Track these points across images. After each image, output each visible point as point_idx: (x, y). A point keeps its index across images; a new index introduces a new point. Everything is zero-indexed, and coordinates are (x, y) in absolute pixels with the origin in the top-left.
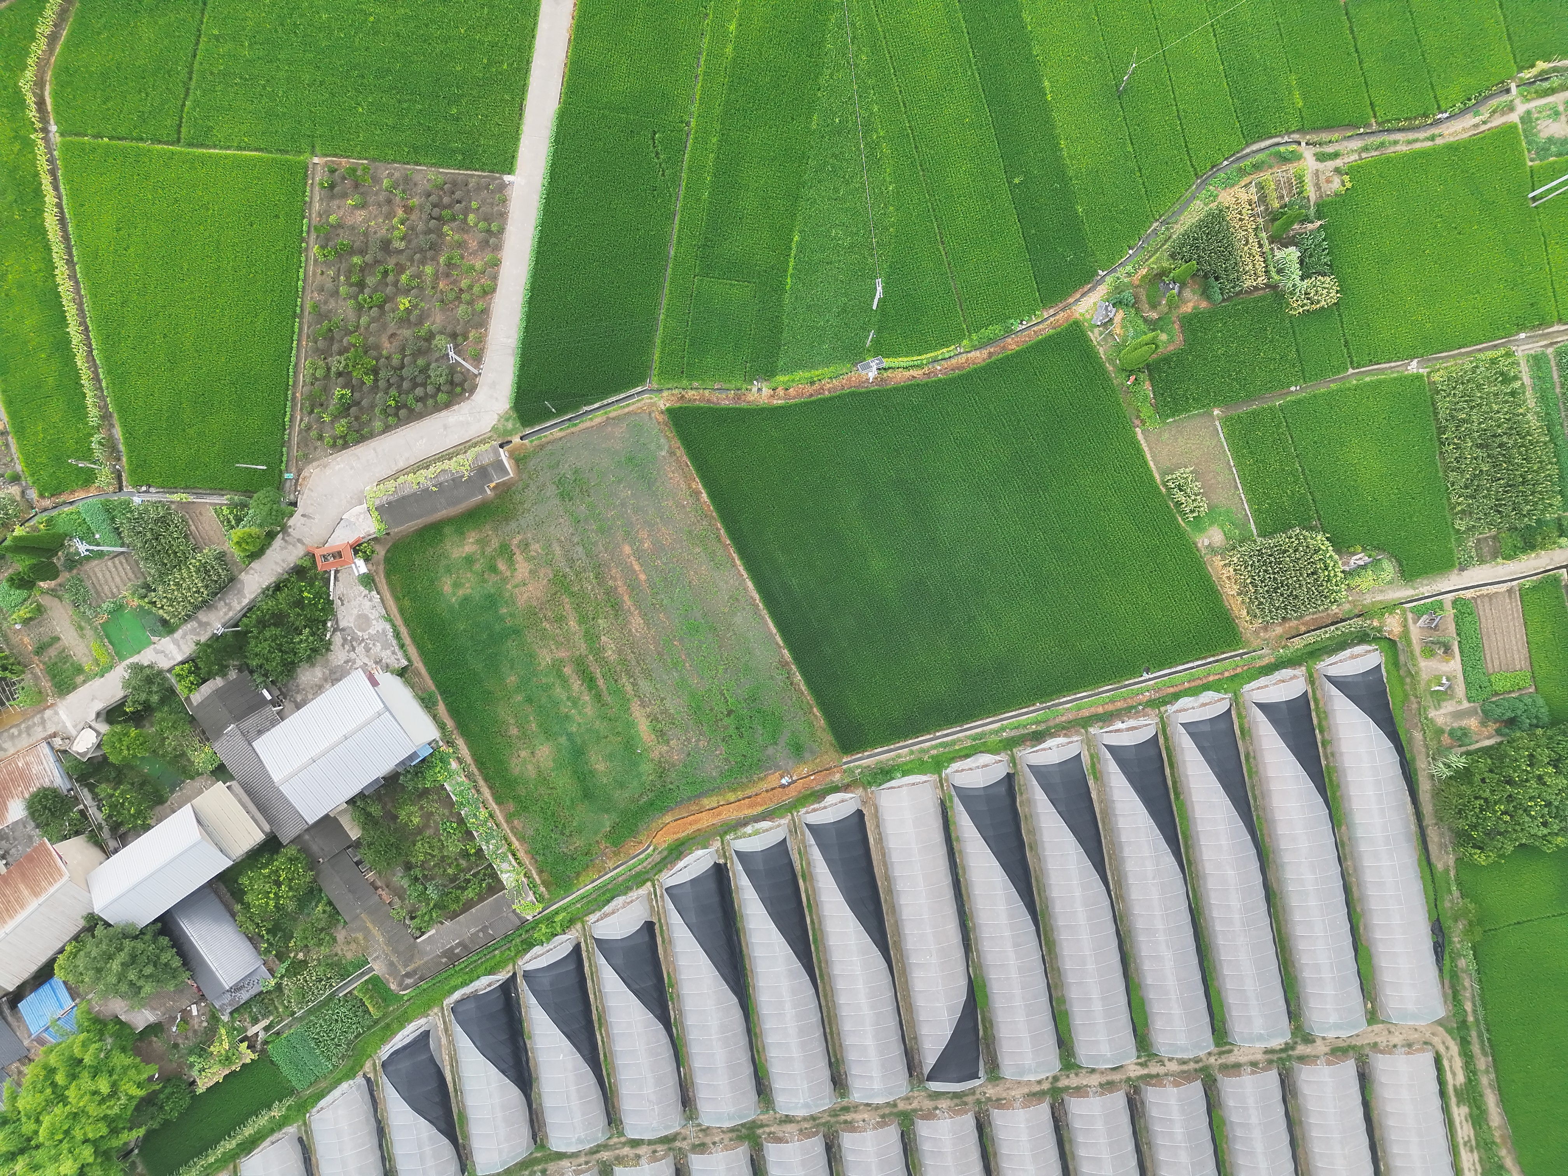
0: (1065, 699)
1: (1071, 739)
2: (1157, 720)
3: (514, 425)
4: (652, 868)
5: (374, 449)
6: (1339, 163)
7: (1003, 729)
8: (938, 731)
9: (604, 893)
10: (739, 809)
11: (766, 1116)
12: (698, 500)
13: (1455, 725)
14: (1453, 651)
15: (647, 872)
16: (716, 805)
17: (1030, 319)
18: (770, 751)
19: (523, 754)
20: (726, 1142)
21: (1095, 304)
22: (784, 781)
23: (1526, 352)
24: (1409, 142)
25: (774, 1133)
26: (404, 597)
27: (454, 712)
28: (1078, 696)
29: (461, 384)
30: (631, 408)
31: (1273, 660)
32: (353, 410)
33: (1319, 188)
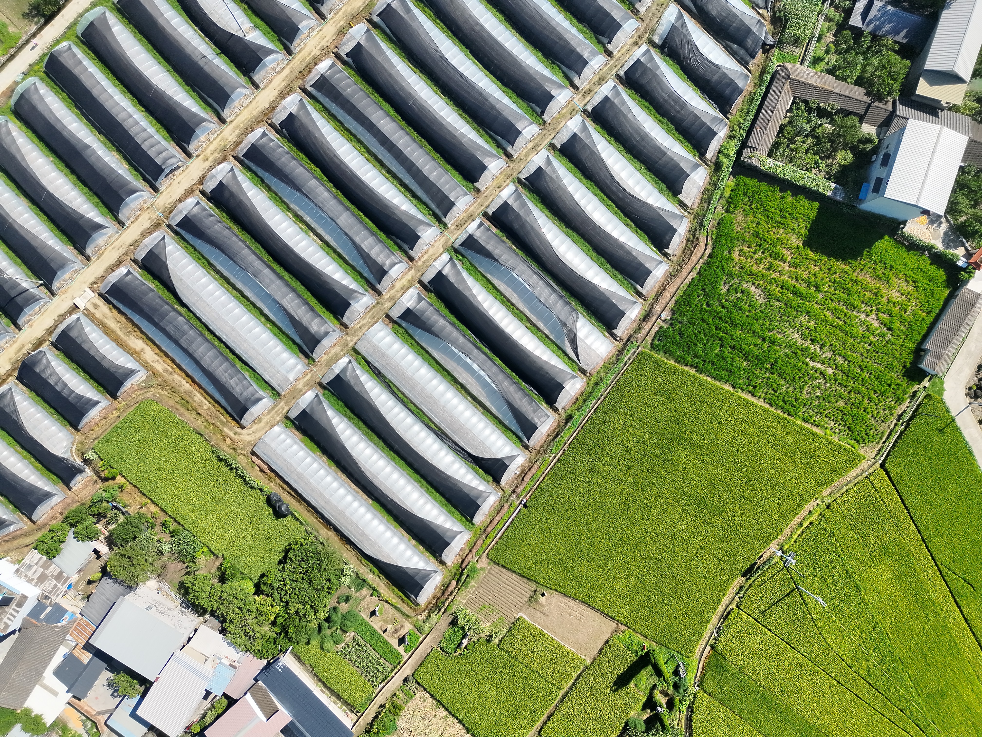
1: (538, 443)
16: (688, 278)
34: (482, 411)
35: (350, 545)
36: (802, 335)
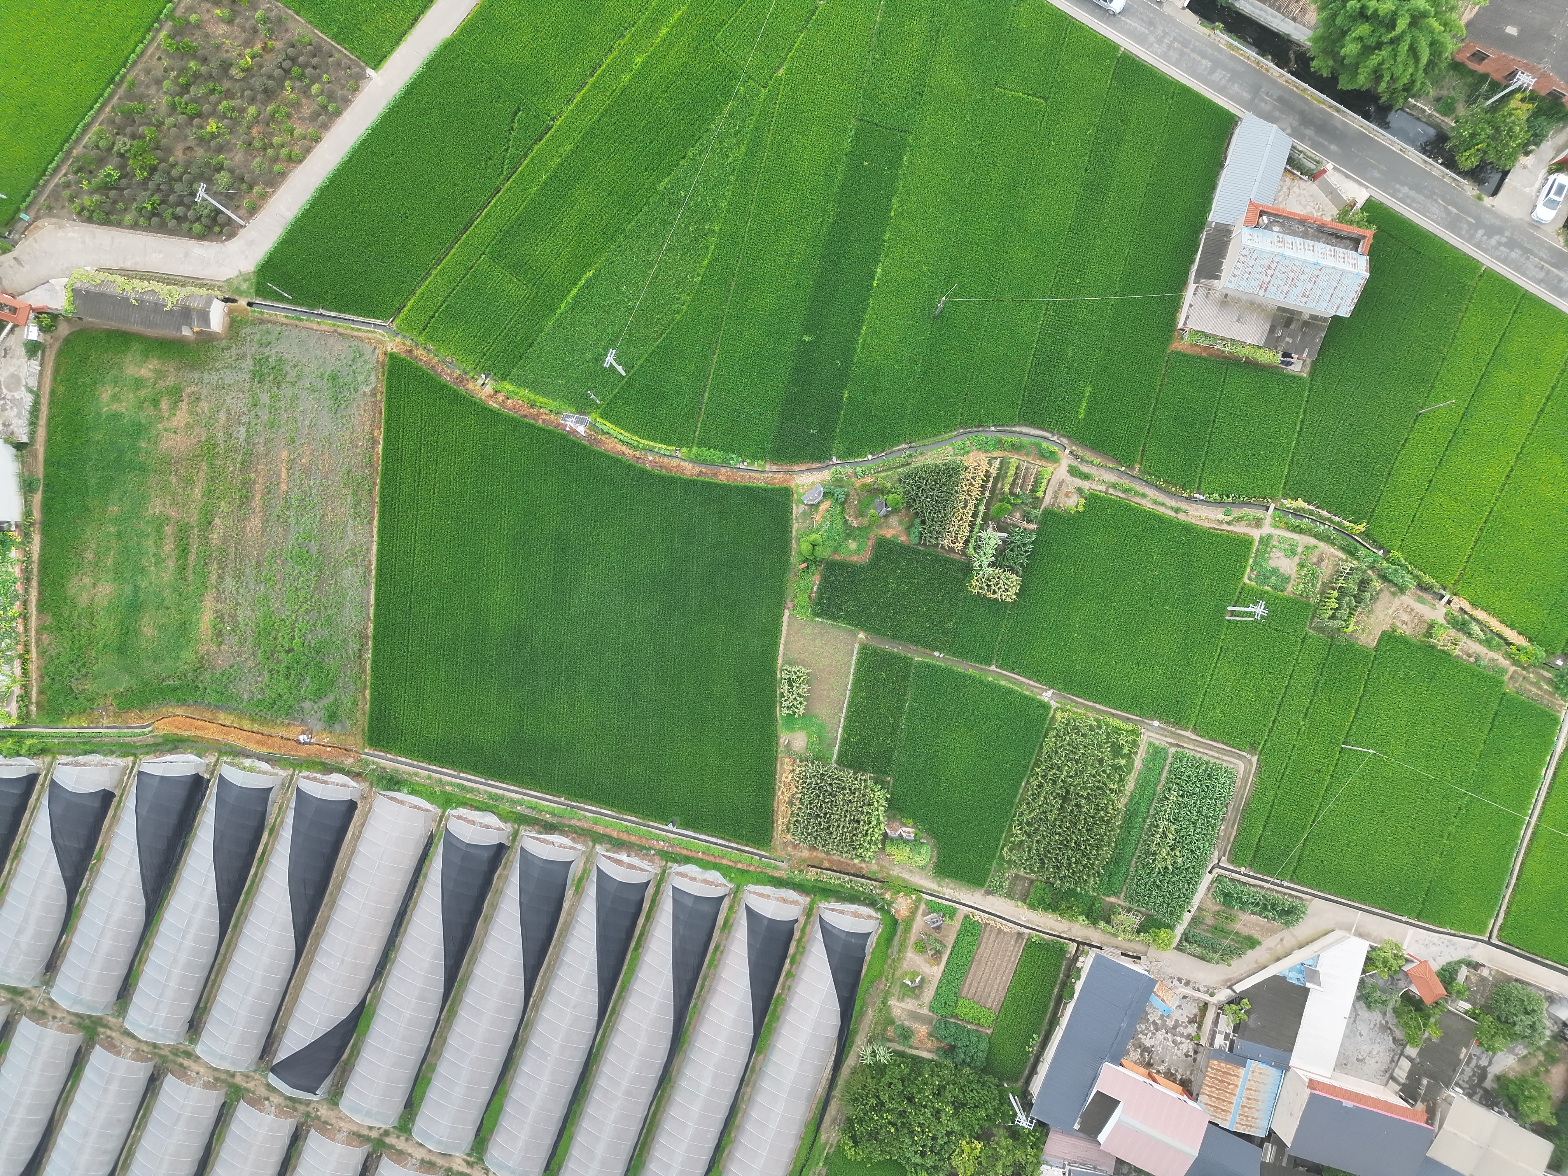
0: (590, 807)
1: (575, 845)
2: (659, 871)
3: (248, 288)
4: (142, 746)
5: (113, 238)
6: (1086, 485)
7: (520, 803)
8: (464, 773)
9: (85, 743)
10: (247, 740)
11: (114, 1020)
12: (373, 448)
13: (907, 1023)
14: (941, 957)
15: (136, 748)
16: (229, 724)
17: (752, 463)
18: (307, 705)
19: (86, 580)
20: (66, 1022)
21: (813, 483)
22: (302, 738)
23: (1152, 740)
24: (1156, 502)
25: (112, 1039)
26: (62, 381)
27: (47, 508)
28: (603, 811)
29: (222, 226)
30: (360, 334)
31: (785, 877)
32: (113, 193)
33: (1056, 497)
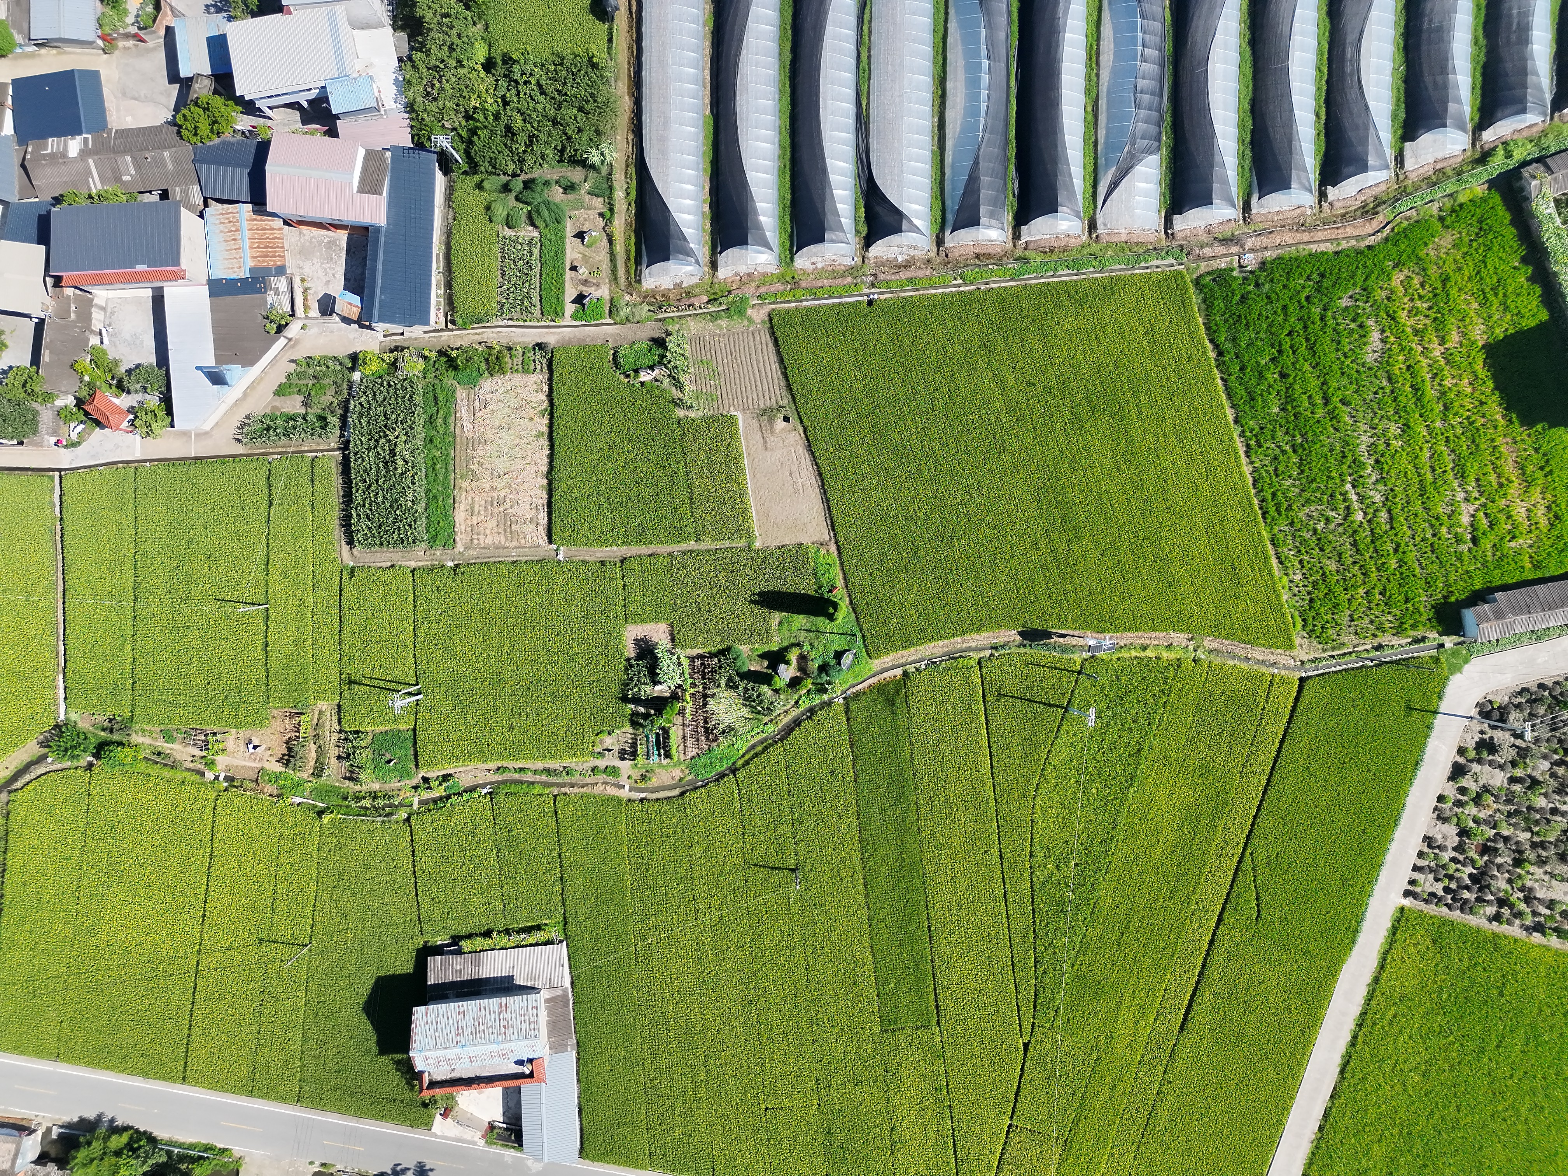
0: (954, 290)
3: (1448, 661)
16: (1320, 244)
34: (935, 148)
35: (635, 136)
36: (1373, 444)
